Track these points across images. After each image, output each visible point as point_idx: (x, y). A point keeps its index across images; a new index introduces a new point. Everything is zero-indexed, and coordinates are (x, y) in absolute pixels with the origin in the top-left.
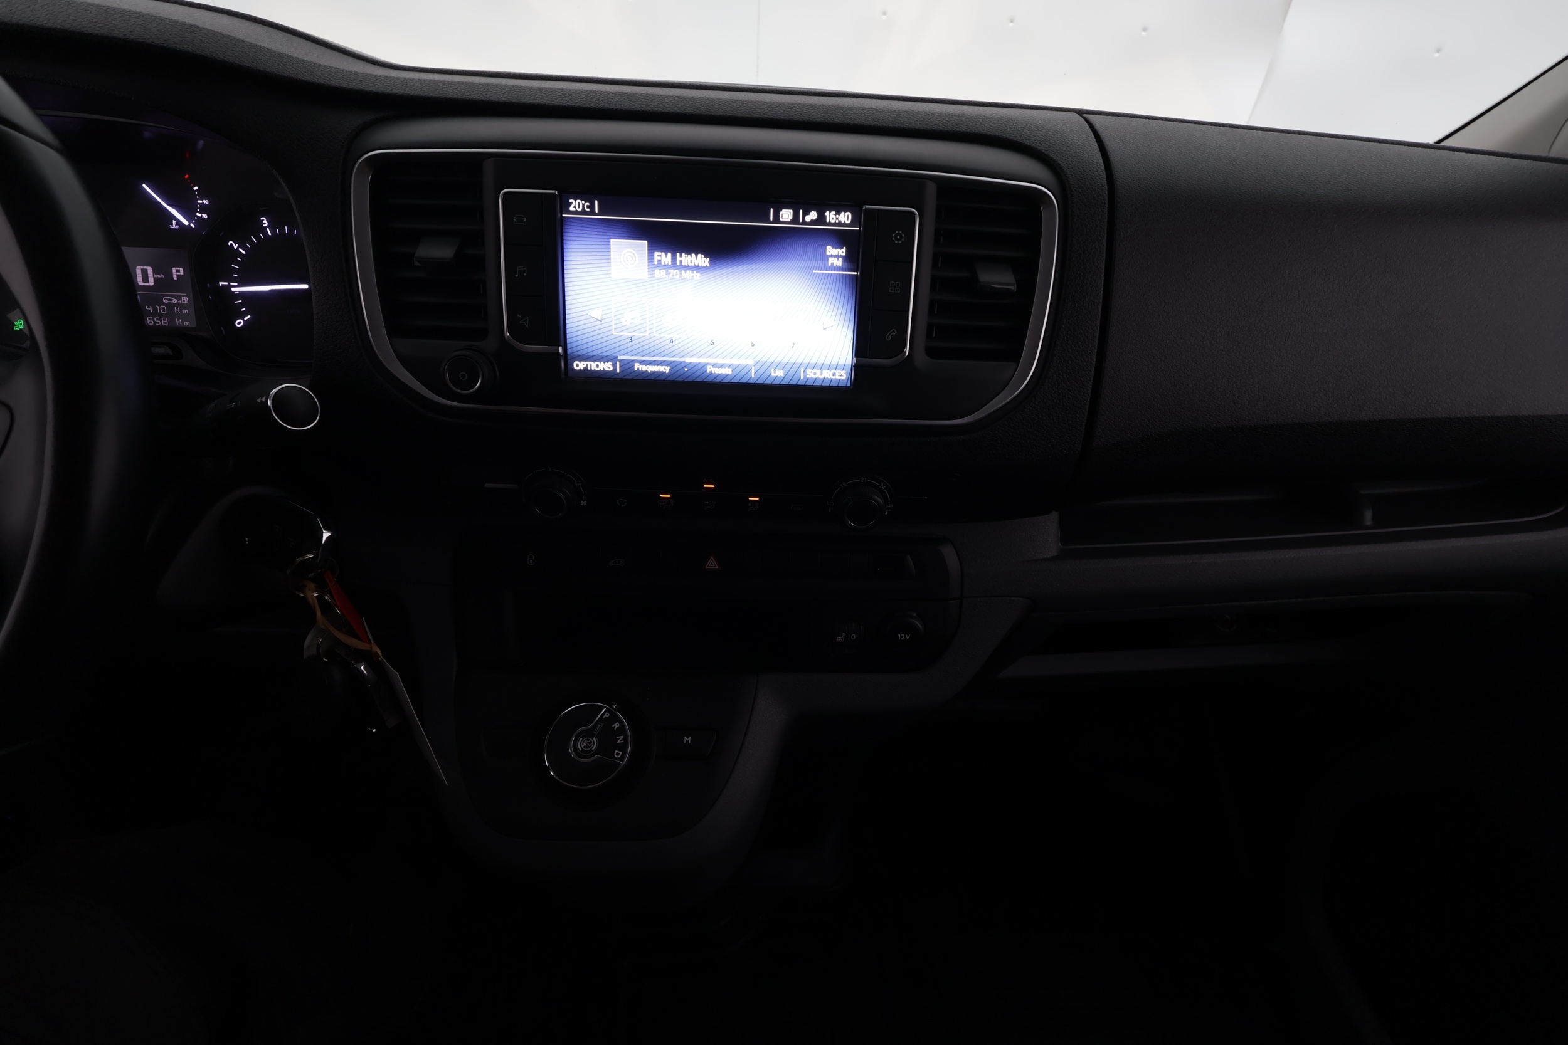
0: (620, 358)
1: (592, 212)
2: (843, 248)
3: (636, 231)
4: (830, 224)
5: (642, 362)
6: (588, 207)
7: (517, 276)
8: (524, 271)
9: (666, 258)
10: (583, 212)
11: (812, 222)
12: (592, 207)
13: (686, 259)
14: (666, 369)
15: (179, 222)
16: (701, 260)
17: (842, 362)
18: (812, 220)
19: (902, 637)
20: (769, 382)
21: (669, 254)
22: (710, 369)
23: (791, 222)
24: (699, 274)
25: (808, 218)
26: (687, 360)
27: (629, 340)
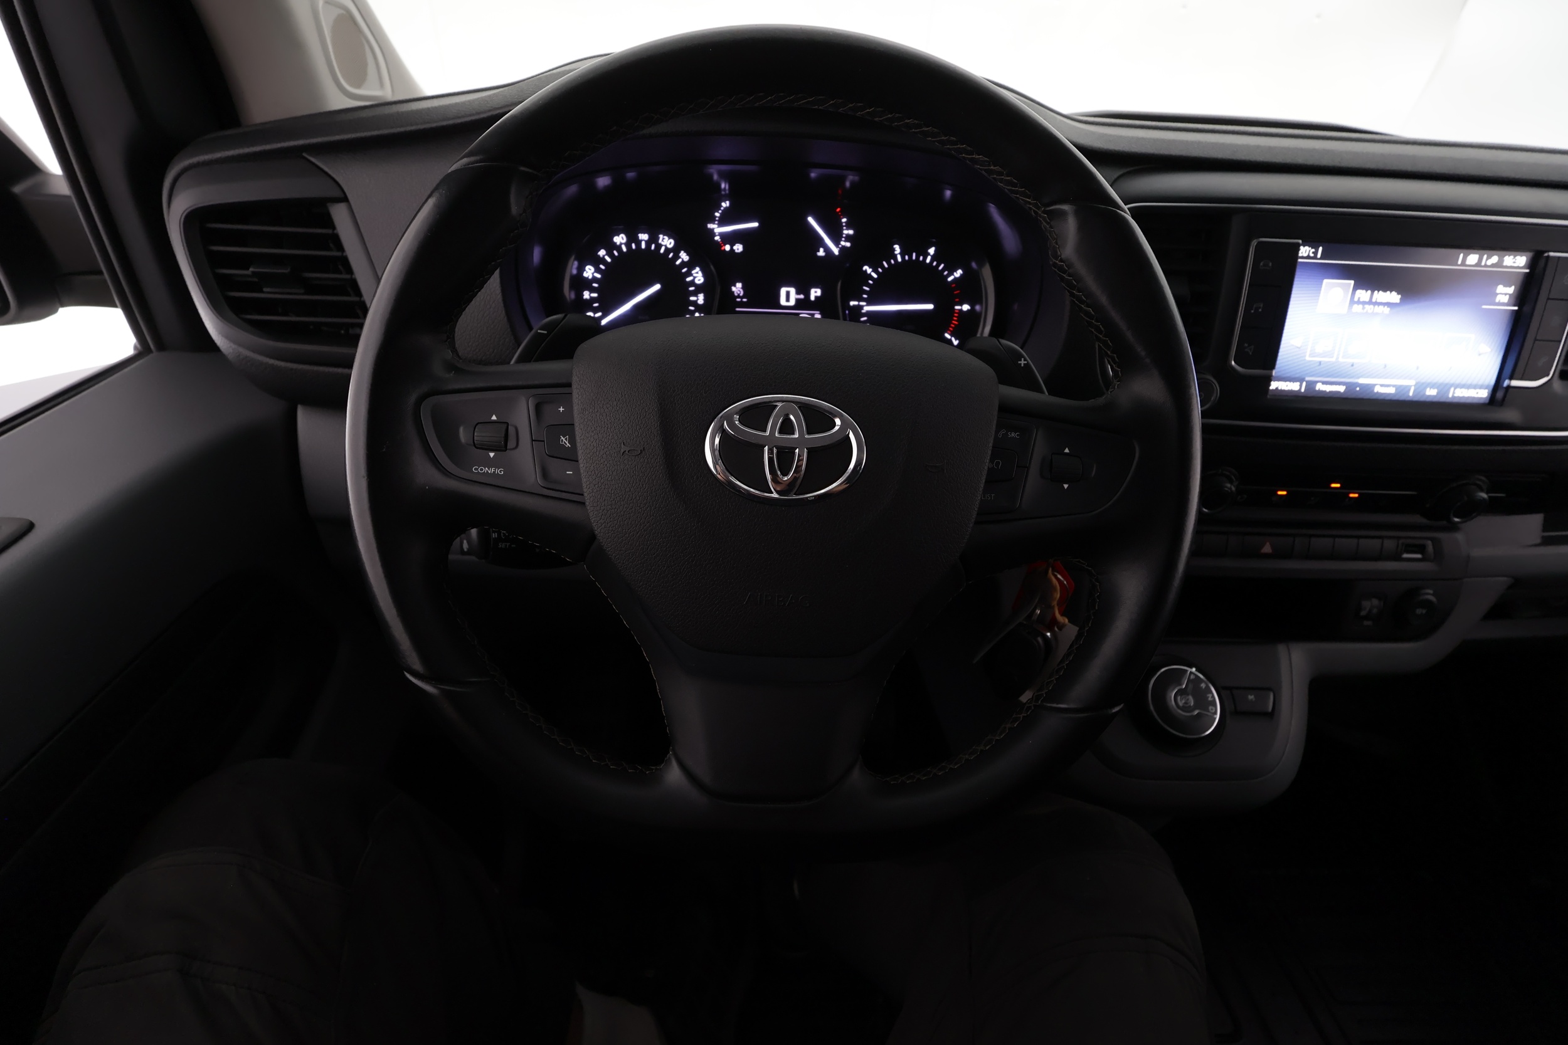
0: (1307, 379)
1: (1315, 257)
2: (1510, 286)
3: (1345, 273)
4: (1507, 267)
5: (1324, 383)
6: (1313, 253)
7: (1252, 311)
8: (1260, 308)
9: (1363, 295)
10: (1308, 257)
11: (1493, 265)
12: (1315, 253)
13: (1381, 296)
14: (1341, 389)
15: (827, 250)
16: (1394, 297)
17: (1487, 383)
18: (1493, 264)
19: (1419, 611)
20: (1422, 399)
21: (1369, 292)
22: (1378, 389)
23: (1476, 265)
24: (1389, 309)
25: (1489, 262)
26: (1362, 381)
27: (1318, 364)
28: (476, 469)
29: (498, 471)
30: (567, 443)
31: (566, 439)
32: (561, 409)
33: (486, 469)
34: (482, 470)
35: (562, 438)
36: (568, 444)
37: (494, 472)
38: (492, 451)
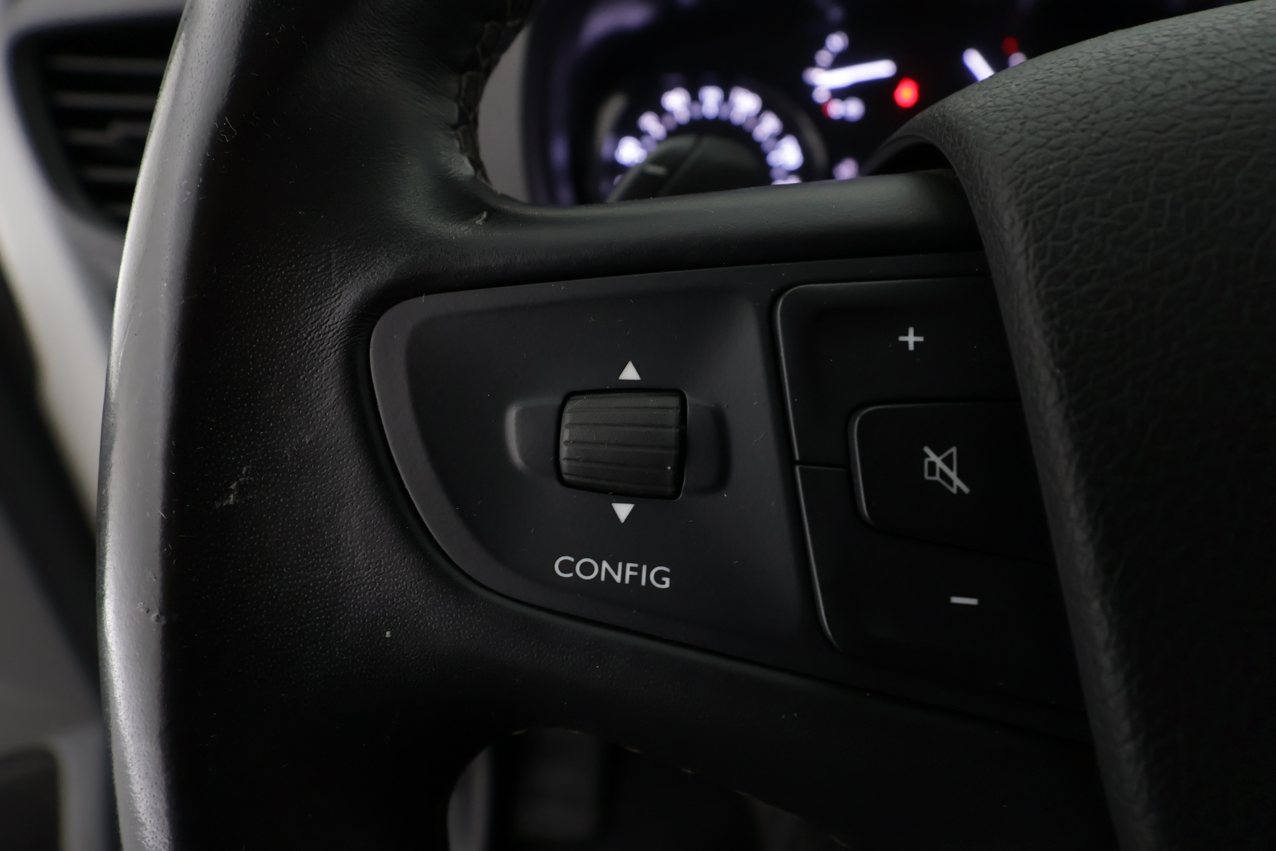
28: (566, 567)
29: (649, 576)
30: (953, 475)
31: (948, 461)
32: (911, 339)
33: (605, 565)
34: (587, 569)
35: (933, 457)
36: (957, 482)
37: (635, 580)
38: (623, 498)
